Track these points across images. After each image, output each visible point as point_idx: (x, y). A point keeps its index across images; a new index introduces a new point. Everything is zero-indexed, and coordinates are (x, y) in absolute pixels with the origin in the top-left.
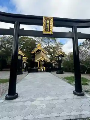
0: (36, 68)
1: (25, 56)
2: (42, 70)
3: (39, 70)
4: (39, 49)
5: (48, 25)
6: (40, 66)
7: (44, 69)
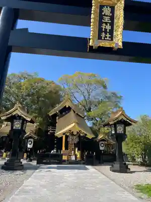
0: (57, 151)
1: (32, 122)
2: (73, 158)
3: (64, 158)
4: (67, 106)
5: (107, 19)
6: (67, 148)
7: (78, 156)
